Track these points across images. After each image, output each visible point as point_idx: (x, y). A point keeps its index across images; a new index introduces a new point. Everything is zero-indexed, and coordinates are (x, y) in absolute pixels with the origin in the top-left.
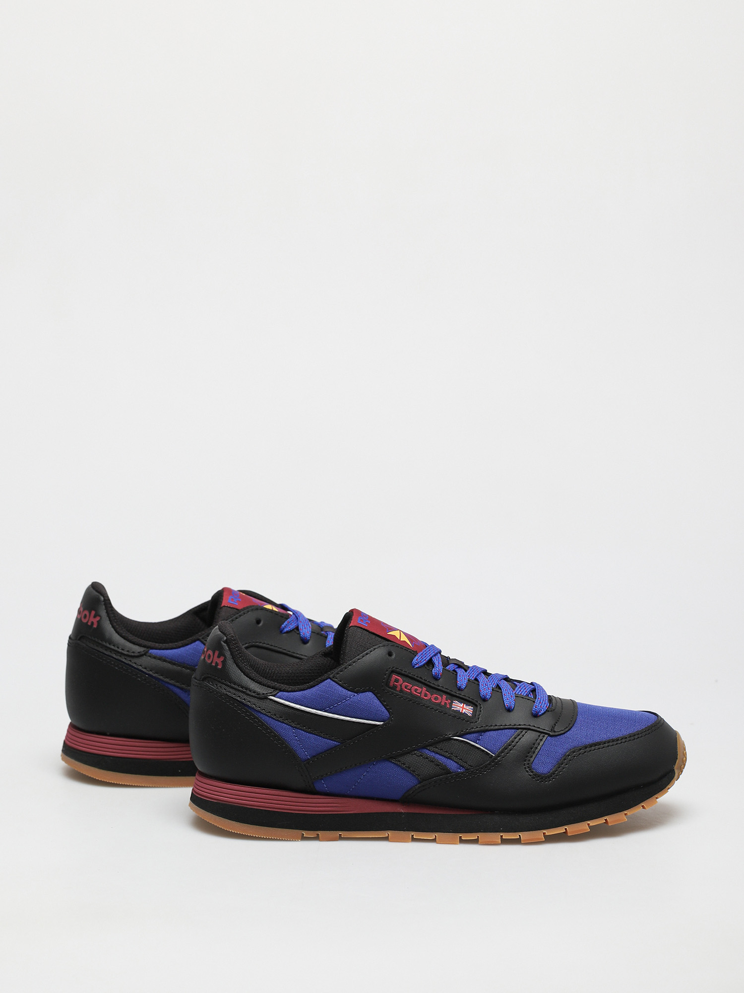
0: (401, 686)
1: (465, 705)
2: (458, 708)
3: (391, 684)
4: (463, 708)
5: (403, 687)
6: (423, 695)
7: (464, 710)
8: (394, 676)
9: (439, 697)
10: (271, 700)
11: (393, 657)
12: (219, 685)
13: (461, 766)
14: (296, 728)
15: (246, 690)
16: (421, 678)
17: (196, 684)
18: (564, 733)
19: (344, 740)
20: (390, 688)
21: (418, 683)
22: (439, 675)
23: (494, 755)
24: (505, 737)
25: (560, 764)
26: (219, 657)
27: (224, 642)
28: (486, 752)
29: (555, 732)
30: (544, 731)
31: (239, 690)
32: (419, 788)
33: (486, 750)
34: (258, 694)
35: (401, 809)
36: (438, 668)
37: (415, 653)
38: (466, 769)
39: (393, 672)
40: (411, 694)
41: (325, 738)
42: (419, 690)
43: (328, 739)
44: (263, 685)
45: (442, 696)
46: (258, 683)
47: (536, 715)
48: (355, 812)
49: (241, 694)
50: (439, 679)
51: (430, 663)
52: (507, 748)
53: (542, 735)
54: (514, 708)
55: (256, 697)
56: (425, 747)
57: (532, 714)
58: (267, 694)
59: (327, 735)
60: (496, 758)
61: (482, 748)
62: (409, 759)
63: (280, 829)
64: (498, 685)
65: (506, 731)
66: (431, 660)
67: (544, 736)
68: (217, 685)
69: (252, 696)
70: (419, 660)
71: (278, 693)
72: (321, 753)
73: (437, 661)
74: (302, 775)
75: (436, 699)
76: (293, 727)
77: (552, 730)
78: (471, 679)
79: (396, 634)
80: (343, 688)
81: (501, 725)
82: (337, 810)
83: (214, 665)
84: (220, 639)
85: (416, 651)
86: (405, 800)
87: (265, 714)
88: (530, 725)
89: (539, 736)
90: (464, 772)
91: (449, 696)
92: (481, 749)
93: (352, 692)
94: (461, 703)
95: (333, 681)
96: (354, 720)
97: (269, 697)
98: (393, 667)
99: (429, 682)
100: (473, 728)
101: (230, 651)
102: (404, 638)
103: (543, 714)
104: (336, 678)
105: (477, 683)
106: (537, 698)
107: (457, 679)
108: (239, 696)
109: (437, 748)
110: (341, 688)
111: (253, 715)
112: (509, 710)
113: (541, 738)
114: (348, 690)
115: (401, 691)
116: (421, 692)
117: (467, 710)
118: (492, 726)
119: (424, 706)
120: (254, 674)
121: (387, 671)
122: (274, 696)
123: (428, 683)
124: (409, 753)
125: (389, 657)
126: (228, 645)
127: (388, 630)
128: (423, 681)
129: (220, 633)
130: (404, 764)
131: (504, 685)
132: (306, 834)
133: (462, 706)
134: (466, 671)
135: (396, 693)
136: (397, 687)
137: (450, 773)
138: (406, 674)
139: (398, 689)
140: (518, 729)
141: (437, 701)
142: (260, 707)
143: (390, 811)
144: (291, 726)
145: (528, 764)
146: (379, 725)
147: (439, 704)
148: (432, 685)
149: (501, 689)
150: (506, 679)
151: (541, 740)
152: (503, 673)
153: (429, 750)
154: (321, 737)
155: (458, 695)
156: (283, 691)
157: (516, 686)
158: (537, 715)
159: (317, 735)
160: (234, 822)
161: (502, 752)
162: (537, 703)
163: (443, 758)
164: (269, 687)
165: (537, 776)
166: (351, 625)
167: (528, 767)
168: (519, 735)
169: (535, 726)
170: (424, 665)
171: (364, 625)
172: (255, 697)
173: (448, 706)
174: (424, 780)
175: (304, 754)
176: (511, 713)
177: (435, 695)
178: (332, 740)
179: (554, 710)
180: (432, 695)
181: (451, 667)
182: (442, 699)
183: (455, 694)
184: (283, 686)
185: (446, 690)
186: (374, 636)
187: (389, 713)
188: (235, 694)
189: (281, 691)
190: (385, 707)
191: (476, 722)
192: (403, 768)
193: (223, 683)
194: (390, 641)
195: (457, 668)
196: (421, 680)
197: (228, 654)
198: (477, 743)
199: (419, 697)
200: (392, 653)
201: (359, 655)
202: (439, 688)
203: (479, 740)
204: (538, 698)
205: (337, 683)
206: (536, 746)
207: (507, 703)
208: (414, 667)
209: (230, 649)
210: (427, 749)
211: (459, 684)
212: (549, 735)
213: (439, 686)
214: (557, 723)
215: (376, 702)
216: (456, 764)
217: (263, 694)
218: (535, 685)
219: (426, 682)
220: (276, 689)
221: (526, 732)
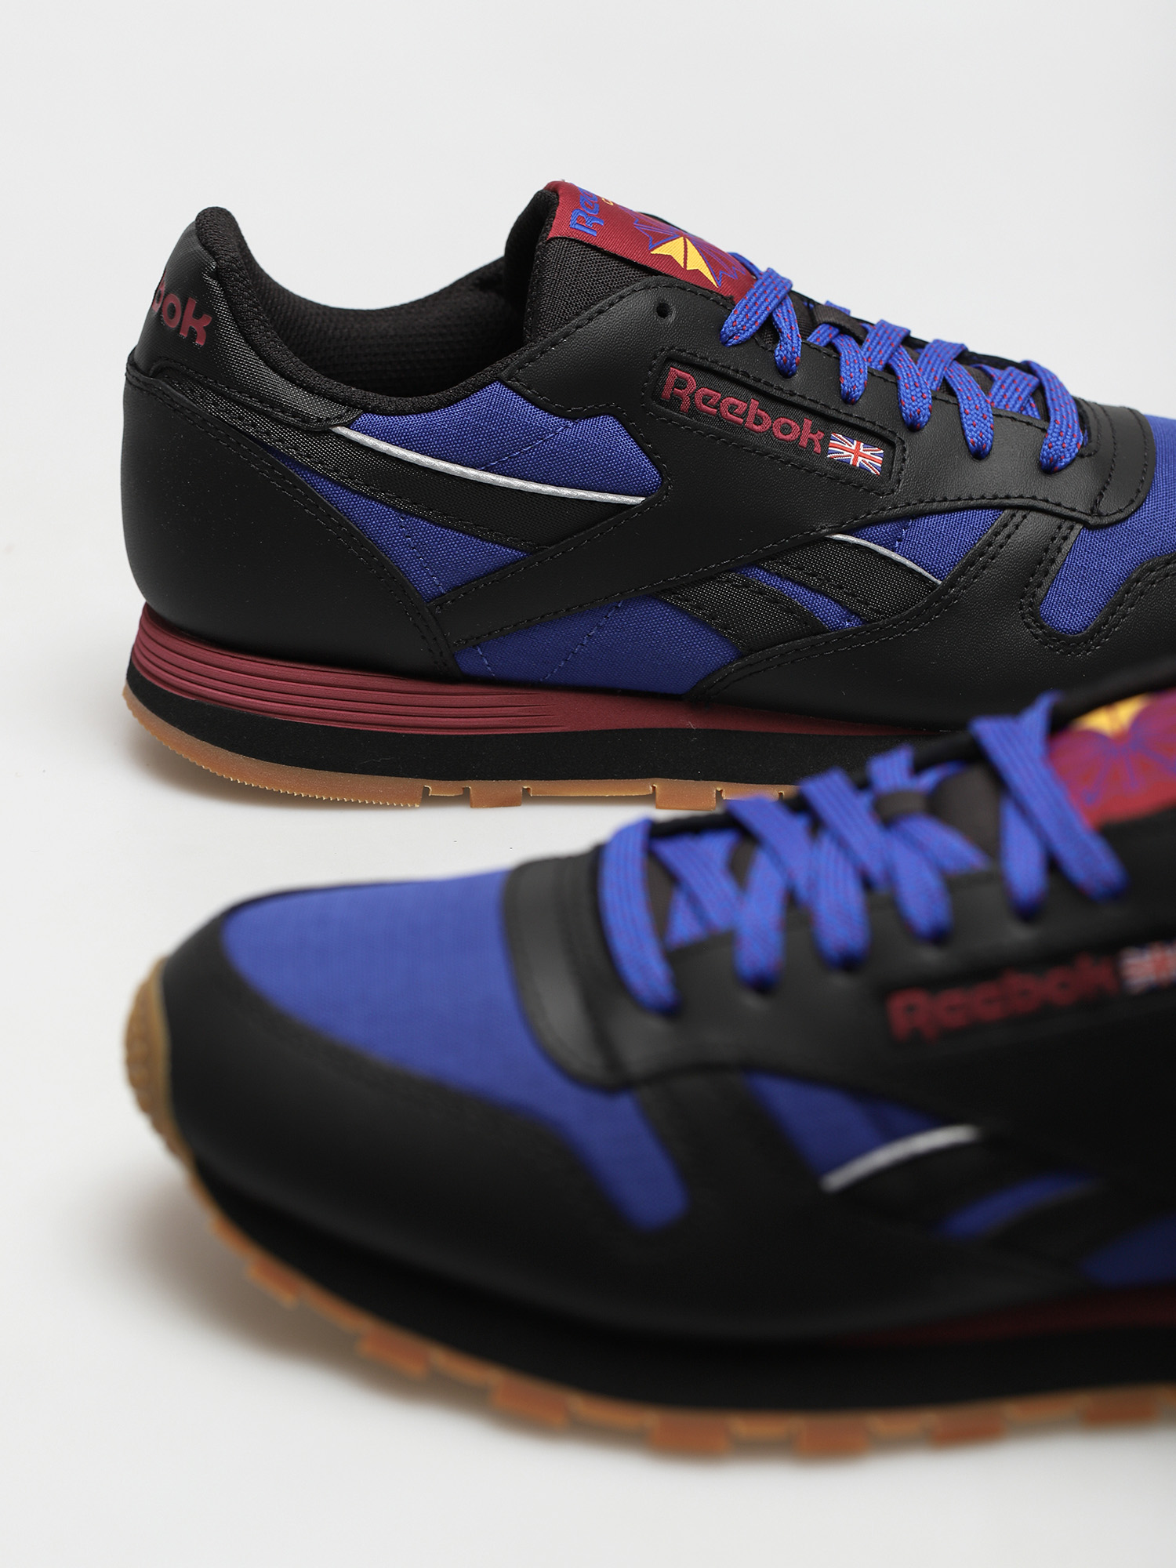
0: (692, 397)
1: (862, 444)
2: (846, 453)
3: (667, 393)
4: (857, 453)
5: (698, 401)
6: (750, 419)
7: (860, 459)
8: (675, 372)
9: (793, 424)
10: (340, 437)
11: (671, 318)
12: (199, 390)
13: (851, 612)
14: (407, 513)
15: (270, 408)
16: (745, 374)
17: (138, 385)
18: (1125, 519)
19: (538, 545)
20: (661, 403)
21: (736, 388)
22: (792, 364)
23: (940, 582)
24: (971, 529)
25: (1114, 605)
26: (198, 314)
27: (210, 275)
28: (920, 574)
29: (1100, 515)
30: (1074, 514)
31: (251, 409)
32: (739, 669)
33: (920, 570)
34: (306, 419)
35: (689, 722)
36: (790, 345)
37: (728, 304)
38: (864, 622)
39: (670, 359)
40: (719, 418)
41: (487, 541)
42: (742, 406)
43: (494, 543)
44: (319, 394)
45: (801, 423)
46: (305, 389)
47: (1049, 469)
48: (567, 729)
49: (259, 420)
50: (794, 374)
51: (770, 329)
52: (975, 560)
53: (1067, 524)
54: (991, 449)
55: (298, 428)
56: (755, 564)
57: (1040, 464)
58: (328, 419)
59: (490, 531)
60: (944, 590)
61: (908, 563)
62: (712, 592)
63: (363, 777)
64: (945, 379)
65: (971, 513)
66: (770, 318)
67: (1072, 528)
68: (192, 391)
69: (289, 425)
70: (740, 322)
71: (359, 416)
72: (477, 579)
73: (787, 322)
74: (424, 638)
75: (786, 429)
76: (399, 510)
77: (1092, 510)
78: (876, 370)
79: (673, 249)
80: (536, 406)
81: (959, 499)
82: (517, 724)
83: (185, 336)
84: (202, 267)
85: (731, 298)
86: (698, 699)
87: (323, 476)
88: (1034, 498)
89: (1060, 527)
90: (859, 630)
91: (819, 422)
92: (905, 566)
93: (560, 417)
94: (851, 438)
95: (510, 387)
96: (565, 492)
97: (334, 429)
98: (672, 348)
99: (766, 383)
100: (883, 509)
101: (229, 301)
102: (696, 262)
103: (1068, 465)
104: (518, 381)
105: (891, 378)
106: (1052, 419)
107: (839, 371)
108: (254, 425)
109: (788, 564)
110: (530, 408)
111: (292, 478)
112: (979, 454)
113: (1064, 531)
114: (550, 413)
115: (694, 412)
116: (746, 412)
117: (867, 457)
118: (933, 501)
119: (754, 451)
120: (292, 363)
121: (655, 358)
122: (348, 426)
123: (765, 388)
124: (713, 578)
125: (660, 320)
126: (222, 284)
127: (655, 241)
128: (751, 382)
129: (199, 247)
130: (699, 608)
131: (963, 378)
132: (432, 787)
133: (853, 447)
134: (860, 342)
135: (678, 419)
136: (680, 402)
137: (825, 631)
138: (706, 364)
139: (685, 405)
140: (1002, 508)
141: (788, 437)
142: (310, 457)
143: (659, 726)
144: (394, 508)
145: (1031, 604)
146: (632, 506)
147: (794, 445)
148: (774, 392)
149: (955, 396)
150: (964, 356)
151: (1065, 538)
152: (954, 335)
153: (768, 571)
154: (477, 537)
155: (843, 417)
156: (373, 413)
157: (991, 378)
158: (1054, 466)
159: (464, 533)
160: (241, 757)
161: (962, 572)
162: (1051, 437)
163: (801, 590)
164: (333, 399)
165: (1054, 637)
166: (551, 235)
167: (1031, 614)
168: (1005, 526)
169: (1047, 501)
170: (752, 336)
171: (590, 232)
172: (296, 428)
173: (818, 449)
174: (752, 651)
175: (429, 582)
176: (984, 464)
177: (783, 420)
178: (505, 546)
179: (1096, 452)
180: (774, 419)
181: (821, 336)
182: (802, 431)
183: (834, 414)
184: (374, 398)
185: (812, 405)
186: (614, 264)
187: (660, 472)
188: (241, 418)
189: (366, 411)
190: (648, 457)
191: (893, 491)
192: (696, 620)
193: (210, 388)
194: (657, 273)
195: (836, 336)
196: (745, 379)
197: (222, 308)
198: (893, 550)
199: (742, 427)
200: (669, 307)
201: (578, 314)
202: (794, 399)
203: (900, 540)
204: (1055, 421)
205: (518, 392)
206: (1050, 555)
207: (972, 436)
208: (727, 342)
209: (227, 296)
210: (762, 568)
211: (846, 385)
212: (1086, 525)
213: (792, 394)
214: (1104, 489)
215: (627, 443)
216: (838, 609)
217: (319, 420)
218: (1040, 373)
219: (759, 385)
220: (355, 407)
221: (1024, 517)
